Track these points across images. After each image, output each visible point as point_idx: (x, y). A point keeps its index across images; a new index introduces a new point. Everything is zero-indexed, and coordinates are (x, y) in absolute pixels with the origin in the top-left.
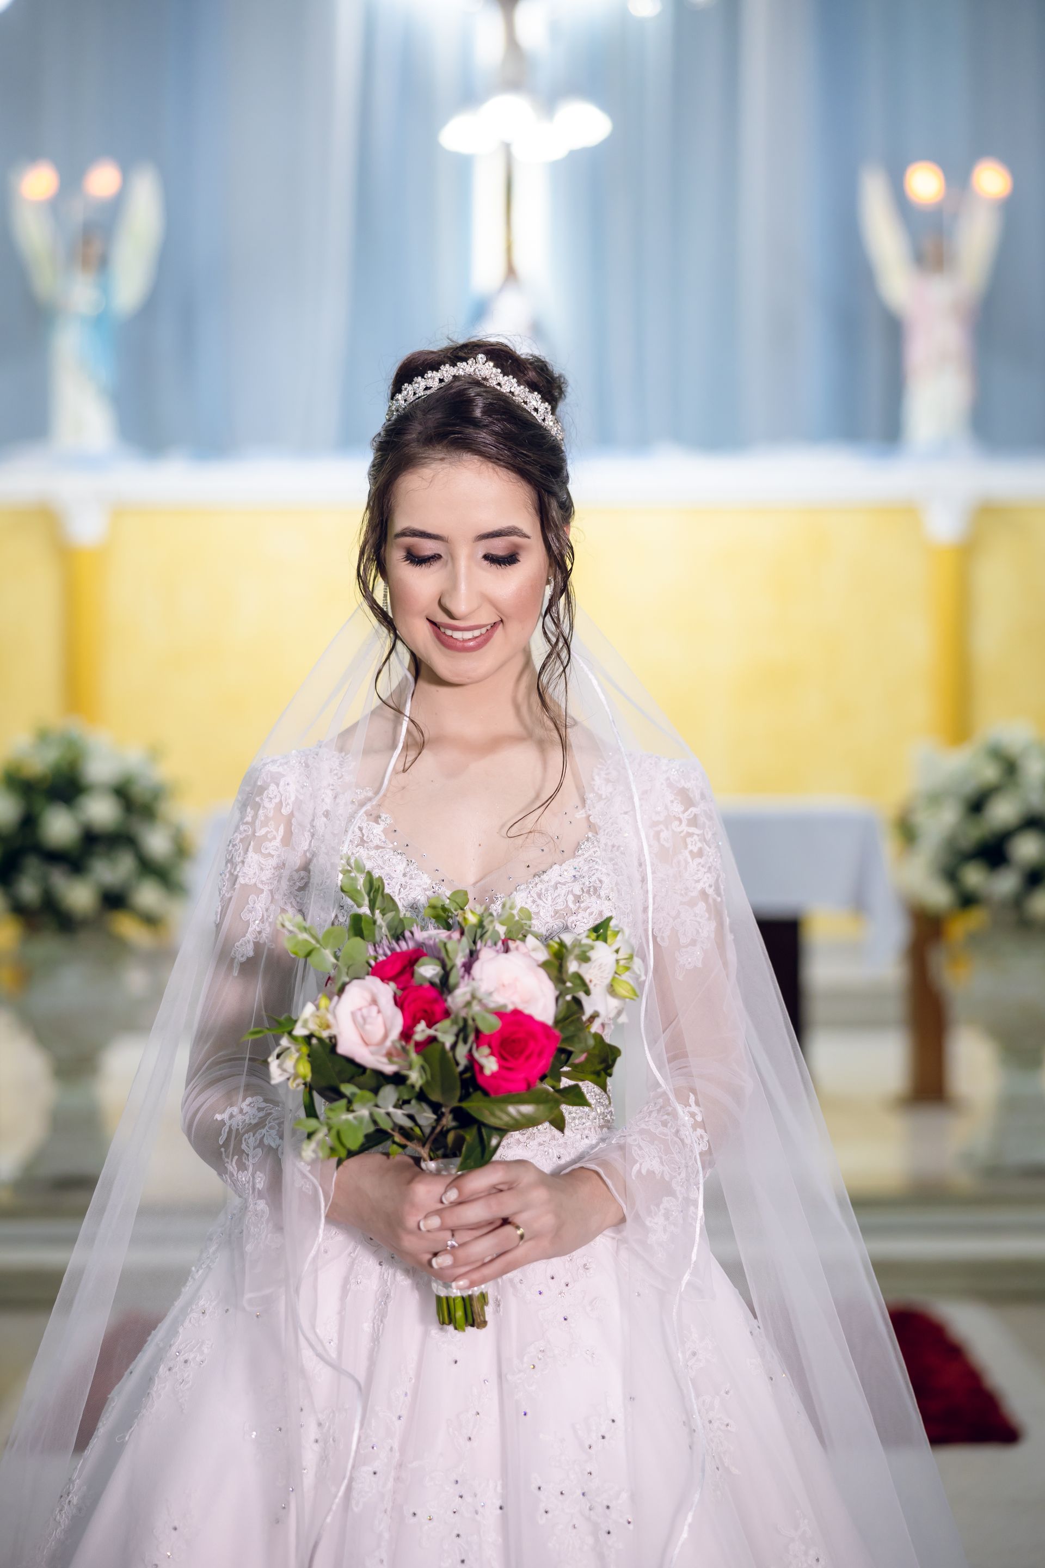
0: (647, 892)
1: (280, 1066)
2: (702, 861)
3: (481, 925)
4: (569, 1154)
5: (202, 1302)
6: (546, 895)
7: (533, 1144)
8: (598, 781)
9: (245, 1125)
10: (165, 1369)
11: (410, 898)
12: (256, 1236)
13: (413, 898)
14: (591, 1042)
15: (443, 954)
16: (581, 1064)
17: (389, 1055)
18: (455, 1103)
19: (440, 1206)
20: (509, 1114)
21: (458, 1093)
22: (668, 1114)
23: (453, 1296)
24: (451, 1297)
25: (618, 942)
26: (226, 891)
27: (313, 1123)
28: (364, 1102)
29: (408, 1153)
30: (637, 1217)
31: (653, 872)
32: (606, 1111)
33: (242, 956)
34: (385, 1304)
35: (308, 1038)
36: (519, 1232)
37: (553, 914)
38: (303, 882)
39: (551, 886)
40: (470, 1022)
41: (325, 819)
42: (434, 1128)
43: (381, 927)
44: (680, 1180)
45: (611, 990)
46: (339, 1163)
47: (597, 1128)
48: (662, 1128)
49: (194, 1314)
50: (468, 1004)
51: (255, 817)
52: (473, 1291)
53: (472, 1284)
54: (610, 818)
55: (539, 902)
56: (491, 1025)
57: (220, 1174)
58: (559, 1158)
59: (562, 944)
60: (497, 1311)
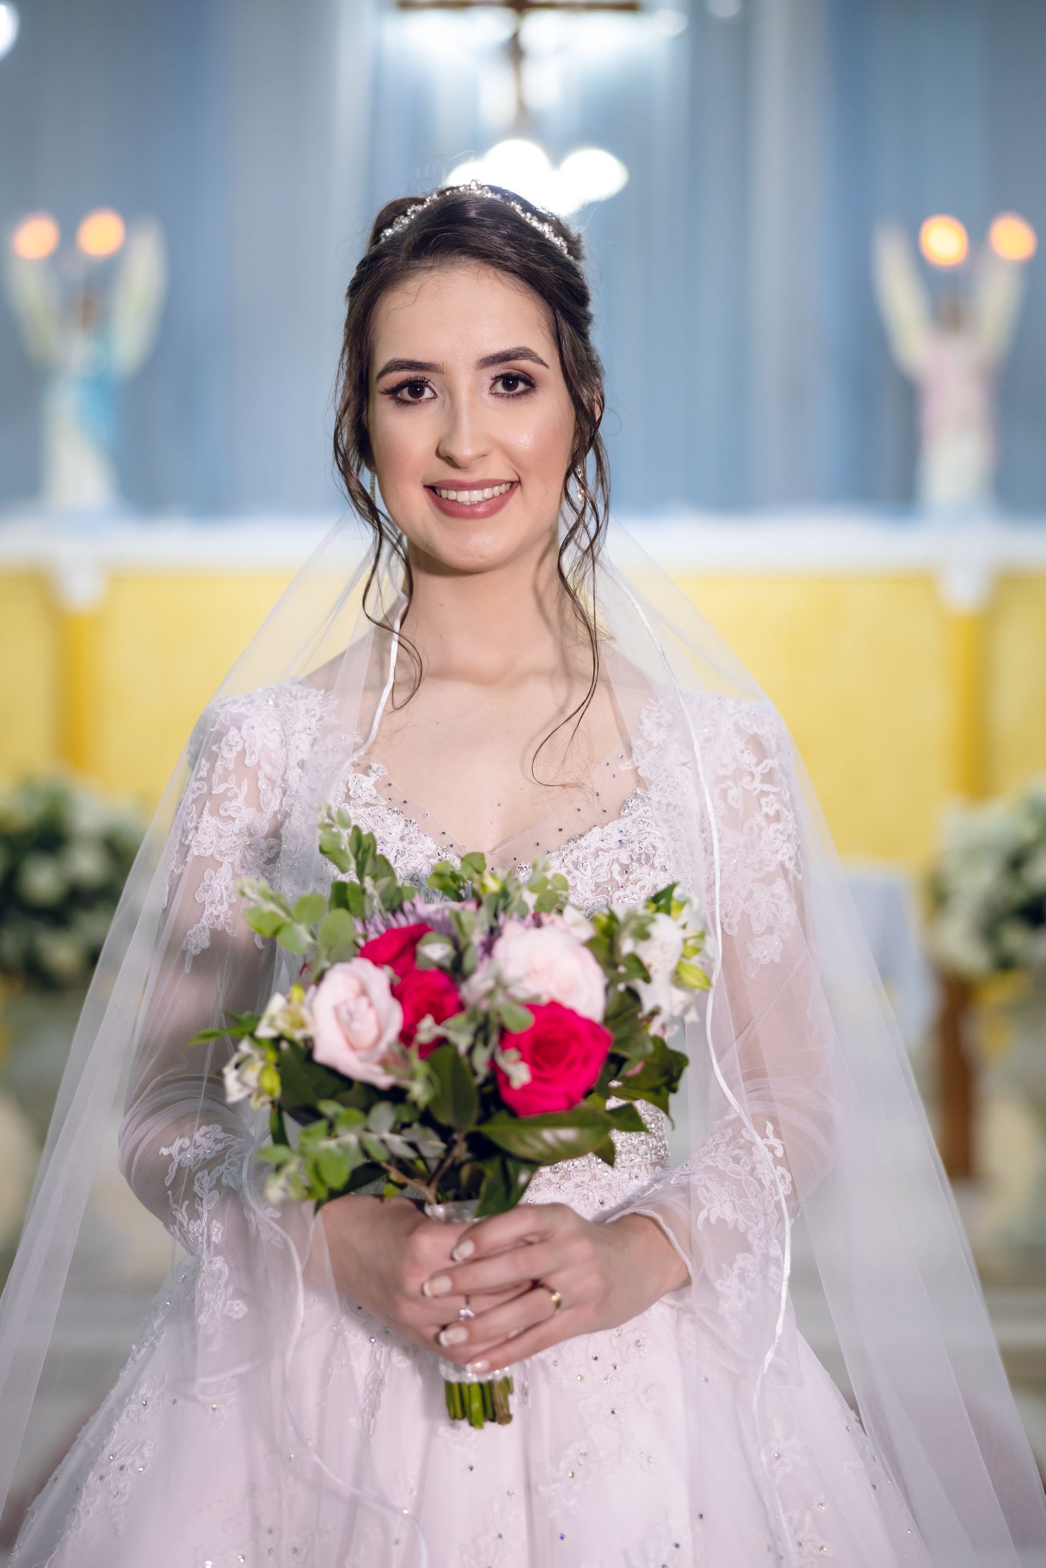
0: (712, 864)
1: (239, 1079)
2: (780, 826)
3: (504, 894)
4: (615, 1198)
5: (143, 1391)
6: (584, 864)
7: (568, 1185)
8: (648, 725)
9: (198, 1162)
10: (95, 1478)
11: (409, 867)
12: (212, 1304)
13: (414, 868)
14: (650, 1048)
15: (455, 929)
16: (635, 1078)
17: (384, 1063)
18: (472, 1127)
19: (450, 1264)
20: (543, 1142)
21: (476, 1113)
22: (740, 1148)
23: (467, 1381)
24: (464, 1383)
25: (685, 915)
26: (175, 867)
27: (281, 1152)
28: (350, 1125)
29: (407, 1195)
30: (705, 1279)
31: (720, 841)
32: (660, 1144)
33: (196, 948)
34: (378, 1392)
35: (276, 1041)
36: (555, 1298)
37: (594, 888)
38: (273, 852)
39: (590, 854)
40: (493, 1017)
41: (300, 771)
42: (442, 1162)
43: (371, 898)
44: (757, 1232)
45: (677, 979)
46: (318, 1206)
47: (648, 1166)
48: (733, 1165)
49: (133, 1406)
50: (490, 994)
51: (212, 770)
52: (494, 1375)
53: (493, 1366)
54: (665, 770)
55: (576, 873)
56: (521, 1021)
57: (167, 1226)
58: (602, 1203)
59: (612, 917)
60: (524, 1402)
